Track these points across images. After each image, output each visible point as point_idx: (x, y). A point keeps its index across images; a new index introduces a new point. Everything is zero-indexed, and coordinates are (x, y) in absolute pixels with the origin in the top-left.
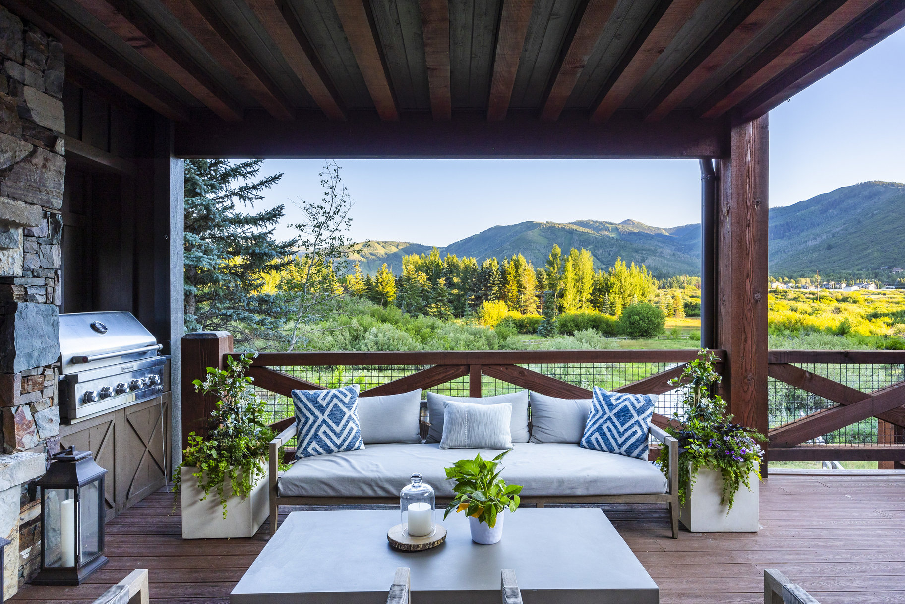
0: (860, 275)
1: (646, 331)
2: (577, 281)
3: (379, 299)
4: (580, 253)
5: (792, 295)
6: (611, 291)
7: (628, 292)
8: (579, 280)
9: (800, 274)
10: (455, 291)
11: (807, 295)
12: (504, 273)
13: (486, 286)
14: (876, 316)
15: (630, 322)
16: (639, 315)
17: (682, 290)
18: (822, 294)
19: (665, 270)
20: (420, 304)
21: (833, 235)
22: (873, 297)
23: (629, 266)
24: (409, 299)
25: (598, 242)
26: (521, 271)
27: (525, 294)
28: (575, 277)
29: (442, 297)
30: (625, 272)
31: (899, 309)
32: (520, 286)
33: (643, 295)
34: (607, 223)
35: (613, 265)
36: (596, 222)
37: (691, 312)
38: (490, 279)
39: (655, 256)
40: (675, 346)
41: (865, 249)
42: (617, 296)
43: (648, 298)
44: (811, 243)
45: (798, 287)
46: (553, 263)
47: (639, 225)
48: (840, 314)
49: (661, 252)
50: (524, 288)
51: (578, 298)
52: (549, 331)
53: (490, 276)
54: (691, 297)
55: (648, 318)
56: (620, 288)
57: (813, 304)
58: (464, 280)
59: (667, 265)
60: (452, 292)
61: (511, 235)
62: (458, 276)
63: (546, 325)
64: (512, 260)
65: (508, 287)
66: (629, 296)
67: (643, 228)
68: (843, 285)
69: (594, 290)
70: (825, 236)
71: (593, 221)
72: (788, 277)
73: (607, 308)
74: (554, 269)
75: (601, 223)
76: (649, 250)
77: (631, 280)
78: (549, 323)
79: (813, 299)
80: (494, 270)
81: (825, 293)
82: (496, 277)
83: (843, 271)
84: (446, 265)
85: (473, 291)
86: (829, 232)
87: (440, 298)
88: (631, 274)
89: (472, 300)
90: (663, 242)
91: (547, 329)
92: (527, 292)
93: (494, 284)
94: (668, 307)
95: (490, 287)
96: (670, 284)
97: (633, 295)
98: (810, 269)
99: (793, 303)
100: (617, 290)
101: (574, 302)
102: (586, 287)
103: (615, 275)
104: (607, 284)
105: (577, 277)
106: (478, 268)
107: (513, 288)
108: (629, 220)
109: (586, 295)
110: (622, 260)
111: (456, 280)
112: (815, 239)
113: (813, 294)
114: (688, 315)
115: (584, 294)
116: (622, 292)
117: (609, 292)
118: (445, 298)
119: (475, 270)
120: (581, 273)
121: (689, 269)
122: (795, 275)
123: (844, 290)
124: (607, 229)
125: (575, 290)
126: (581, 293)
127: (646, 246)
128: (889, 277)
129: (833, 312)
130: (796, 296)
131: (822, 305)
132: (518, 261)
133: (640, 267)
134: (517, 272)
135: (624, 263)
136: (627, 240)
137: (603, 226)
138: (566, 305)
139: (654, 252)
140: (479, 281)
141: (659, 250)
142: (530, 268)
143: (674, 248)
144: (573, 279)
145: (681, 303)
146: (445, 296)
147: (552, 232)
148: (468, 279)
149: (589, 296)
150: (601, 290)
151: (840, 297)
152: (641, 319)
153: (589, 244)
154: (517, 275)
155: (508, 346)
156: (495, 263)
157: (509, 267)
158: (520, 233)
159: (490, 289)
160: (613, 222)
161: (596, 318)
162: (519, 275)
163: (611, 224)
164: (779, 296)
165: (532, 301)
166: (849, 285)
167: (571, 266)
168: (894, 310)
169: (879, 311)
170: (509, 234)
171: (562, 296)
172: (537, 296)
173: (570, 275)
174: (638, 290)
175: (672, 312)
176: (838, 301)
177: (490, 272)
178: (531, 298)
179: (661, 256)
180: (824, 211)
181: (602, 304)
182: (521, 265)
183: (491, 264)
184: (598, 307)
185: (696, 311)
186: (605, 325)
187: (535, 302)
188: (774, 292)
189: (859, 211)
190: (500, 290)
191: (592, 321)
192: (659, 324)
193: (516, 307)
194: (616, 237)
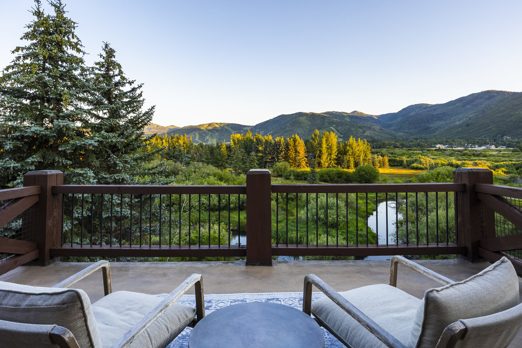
0: (486, 140)
1: (368, 180)
2: (328, 149)
3: (218, 163)
4: (330, 134)
5: (448, 152)
6: (347, 154)
7: (357, 155)
8: (329, 148)
9: (452, 139)
10: (260, 154)
12: (287, 145)
13: (277, 152)
15: (359, 175)
16: (364, 172)
18: (465, 151)
19: (376, 138)
20: (241, 166)
21: (470, 119)
22: (493, 153)
23: (357, 140)
24: (235, 164)
25: (339, 123)
26: (297, 144)
27: (299, 156)
29: (253, 162)
30: (355, 144)
31: (510, 163)
32: (296, 151)
34: (343, 113)
35: (348, 140)
36: (337, 112)
37: (392, 164)
38: (279, 148)
39: (370, 130)
41: (488, 126)
42: (351, 157)
44: (457, 123)
45: (451, 147)
46: (315, 139)
47: (361, 113)
48: (477, 167)
49: (374, 128)
50: (299, 153)
51: (329, 158)
52: (313, 180)
53: (279, 146)
54: (392, 154)
55: (369, 173)
56: (352, 153)
58: (265, 149)
59: (377, 135)
61: (290, 120)
62: (262, 146)
63: (312, 177)
64: (292, 138)
65: (290, 152)
67: (364, 115)
68: (477, 146)
69: (338, 154)
70: (465, 119)
71: (336, 112)
72: (445, 141)
73: (345, 164)
74: (315, 142)
75: (340, 113)
76: (367, 127)
77: (358, 148)
79: (460, 155)
80: (282, 143)
82: (282, 147)
83: (476, 138)
84: (255, 140)
85: (270, 154)
86: (467, 117)
88: (358, 145)
89: (270, 159)
90: (375, 123)
92: (301, 155)
93: (282, 151)
95: (279, 152)
96: (380, 145)
97: (360, 156)
98: (457, 137)
99: (449, 159)
100: (351, 154)
101: (327, 160)
102: (333, 152)
103: (349, 146)
104: (345, 150)
105: (328, 147)
106: (273, 142)
107: (292, 154)
108: (355, 111)
109: (334, 156)
110: (353, 138)
111: (260, 148)
112: (459, 121)
113: (460, 151)
114: (391, 166)
115: (333, 156)
116: (353, 154)
117: (346, 154)
118: (255, 163)
119: (271, 143)
120: (330, 144)
121: (389, 137)
122: (449, 140)
123: (477, 149)
124: (344, 116)
125: (327, 154)
126: (330, 155)
127: (365, 125)
128: (502, 141)
130: (450, 153)
132: (295, 138)
133: (364, 141)
134: (294, 144)
135: (354, 139)
136: (354, 122)
138: (322, 162)
139: (370, 128)
140: (273, 149)
141: (373, 127)
142: (302, 142)
143: (381, 126)
148: (267, 148)
149: (335, 157)
150: (342, 154)
151: (475, 154)
152: (365, 174)
153: (334, 124)
154: (295, 146)
156: (283, 139)
157: (291, 142)
158: (295, 118)
160: (346, 112)
161: (340, 172)
162: (296, 146)
164: (441, 153)
165: (303, 160)
167: (325, 141)
171: (320, 157)
172: (306, 157)
173: (324, 146)
174: (362, 153)
175: (382, 165)
177: (279, 144)
178: (303, 158)
179: (374, 130)
180: (464, 106)
181: (343, 161)
182: (297, 140)
183: (280, 140)
184: (340, 163)
185: (395, 164)
186: (345, 176)
187: (305, 160)
188: (438, 150)
189: (483, 106)
190: (285, 154)
191: (338, 174)
192: (375, 176)
193: (294, 163)
194: (348, 120)
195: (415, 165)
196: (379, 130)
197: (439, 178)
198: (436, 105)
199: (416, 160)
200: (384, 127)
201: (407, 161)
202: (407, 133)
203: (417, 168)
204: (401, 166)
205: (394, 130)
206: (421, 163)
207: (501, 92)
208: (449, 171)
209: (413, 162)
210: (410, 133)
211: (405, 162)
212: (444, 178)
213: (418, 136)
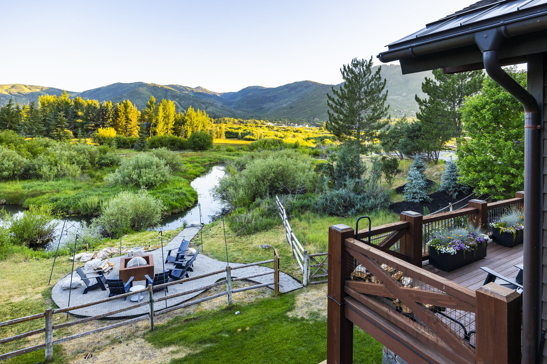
0: (303, 120)
1: (202, 147)
2: (165, 117)
3: (4, 124)
4: (168, 102)
5: (275, 129)
6: (186, 124)
7: (195, 125)
8: (166, 117)
9: (279, 119)
10: (80, 121)
11: (282, 129)
12: (116, 112)
13: (103, 118)
14: (309, 139)
15: (194, 142)
16: (199, 138)
17: (226, 124)
18: (288, 128)
19: (217, 114)
20: (41, 128)
21: (293, 102)
22: (307, 130)
23: (196, 111)
24: (31, 125)
25: (182, 97)
26: (128, 110)
27: (130, 124)
28: (164, 115)
29: (61, 124)
30: (194, 114)
31: (317, 136)
32: (127, 119)
33: (204, 126)
34: (187, 87)
35: (187, 109)
36: (181, 86)
37: (229, 136)
38: (106, 114)
40: (218, 155)
41: (305, 109)
42: (189, 127)
43: (206, 128)
44: (284, 105)
45: (278, 125)
46: (151, 107)
47: (205, 90)
48: (295, 138)
50: (131, 120)
51: (165, 127)
52: (142, 147)
53: (106, 112)
54: (229, 128)
55: (204, 140)
56: (191, 123)
57: (284, 133)
58: (87, 114)
59: (219, 112)
60: (77, 121)
61: (128, 89)
62: (82, 111)
63: (140, 144)
64: (123, 103)
65: (119, 119)
66: (196, 127)
67: (207, 92)
68: (296, 125)
69: (175, 124)
70: (289, 103)
72: (274, 120)
73: (183, 133)
74: (151, 110)
75: (184, 87)
76: (209, 103)
77: (197, 119)
78: (142, 142)
79: (284, 131)
80: (110, 108)
81: (289, 128)
82: (111, 113)
83: (297, 119)
84: (73, 103)
85: (94, 121)
86: (291, 101)
87: (59, 125)
88: (197, 115)
89: (92, 127)
90: (217, 100)
91: (141, 146)
92: (133, 123)
93: (109, 117)
94: (216, 133)
95: (106, 119)
96: (220, 121)
97: (198, 127)
98: (283, 117)
99: (276, 132)
100: (189, 124)
101: (163, 130)
102: (171, 121)
103: (188, 115)
104: (183, 120)
105: (165, 115)
106: (98, 107)
107: (122, 120)
108: (199, 87)
109: (171, 126)
110: (192, 107)
111: (80, 113)
112: (285, 103)
113: (284, 128)
114: (227, 138)
115: (169, 125)
116: (191, 124)
117: (184, 124)
118: (64, 125)
119: (95, 108)
120: (168, 113)
121: (230, 114)
122: (277, 119)
123: (297, 127)
124: (187, 90)
125: (163, 123)
126: (167, 124)
127: (208, 101)
128: (313, 122)
129: (292, 137)
130: (277, 129)
131: (288, 134)
132: (127, 104)
133: (203, 112)
134: (125, 110)
135: (193, 109)
136: (198, 97)
137: (185, 88)
138: (157, 131)
139: (212, 105)
140: (98, 114)
141: (215, 104)
142: (135, 109)
143: (222, 103)
144: (163, 116)
145: (224, 131)
146: (64, 124)
147: (154, 89)
148: (90, 113)
150: (179, 123)
151: (295, 130)
152: (199, 140)
153: (177, 98)
154: (126, 112)
155: (107, 158)
156: (111, 104)
157: (121, 107)
158: (134, 88)
159: (106, 120)
161: (174, 139)
162: (127, 113)
163: (190, 88)
164: (270, 129)
165: (136, 128)
166: (299, 125)
167: (162, 109)
168: (315, 136)
169: (310, 137)
170: (126, 88)
171: (155, 126)
172: (139, 125)
173: (161, 114)
174: (201, 124)
175: (219, 136)
176: (294, 131)
177: (106, 110)
179: (216, 106)
180: (289, 91)
181: (180, 131)
182: (129, 107)
183: (107, 104)
184: (177, 133)
185: (232, 136)
186: (179, 143)
187: (137, 129)
188: (268, 127)
189: (303, 93)
190: (113, 121)
191: (171, 141)
192: (209, 143)
193: (124, 132)
194: (192, 95)
195: (248, 137)
196: (221, 106)
197: (265, 146)
198: (269, 88)
199: (249, 133)
200: (225, 104)
201: (241, 133)
202: (245, 111)
203: (249, 140)
204: (237, 138)
205: (234, 108)
206: (253, 135)
207: (315, 83)
208: (274, 140)
209: (247, 134)
210: (247, 112)
211: (240, 134)
212: (270, 146)
213: (254, 115)
